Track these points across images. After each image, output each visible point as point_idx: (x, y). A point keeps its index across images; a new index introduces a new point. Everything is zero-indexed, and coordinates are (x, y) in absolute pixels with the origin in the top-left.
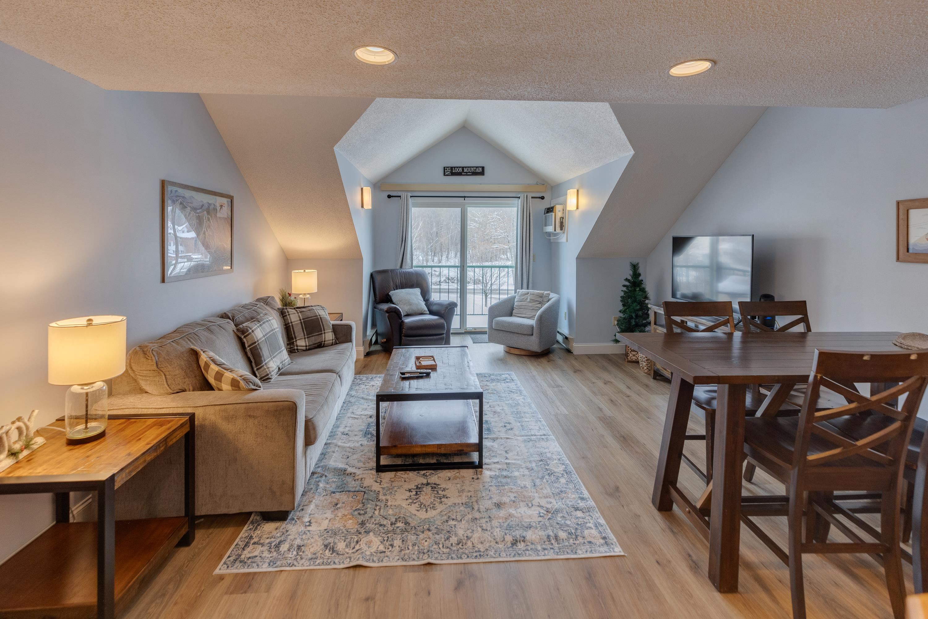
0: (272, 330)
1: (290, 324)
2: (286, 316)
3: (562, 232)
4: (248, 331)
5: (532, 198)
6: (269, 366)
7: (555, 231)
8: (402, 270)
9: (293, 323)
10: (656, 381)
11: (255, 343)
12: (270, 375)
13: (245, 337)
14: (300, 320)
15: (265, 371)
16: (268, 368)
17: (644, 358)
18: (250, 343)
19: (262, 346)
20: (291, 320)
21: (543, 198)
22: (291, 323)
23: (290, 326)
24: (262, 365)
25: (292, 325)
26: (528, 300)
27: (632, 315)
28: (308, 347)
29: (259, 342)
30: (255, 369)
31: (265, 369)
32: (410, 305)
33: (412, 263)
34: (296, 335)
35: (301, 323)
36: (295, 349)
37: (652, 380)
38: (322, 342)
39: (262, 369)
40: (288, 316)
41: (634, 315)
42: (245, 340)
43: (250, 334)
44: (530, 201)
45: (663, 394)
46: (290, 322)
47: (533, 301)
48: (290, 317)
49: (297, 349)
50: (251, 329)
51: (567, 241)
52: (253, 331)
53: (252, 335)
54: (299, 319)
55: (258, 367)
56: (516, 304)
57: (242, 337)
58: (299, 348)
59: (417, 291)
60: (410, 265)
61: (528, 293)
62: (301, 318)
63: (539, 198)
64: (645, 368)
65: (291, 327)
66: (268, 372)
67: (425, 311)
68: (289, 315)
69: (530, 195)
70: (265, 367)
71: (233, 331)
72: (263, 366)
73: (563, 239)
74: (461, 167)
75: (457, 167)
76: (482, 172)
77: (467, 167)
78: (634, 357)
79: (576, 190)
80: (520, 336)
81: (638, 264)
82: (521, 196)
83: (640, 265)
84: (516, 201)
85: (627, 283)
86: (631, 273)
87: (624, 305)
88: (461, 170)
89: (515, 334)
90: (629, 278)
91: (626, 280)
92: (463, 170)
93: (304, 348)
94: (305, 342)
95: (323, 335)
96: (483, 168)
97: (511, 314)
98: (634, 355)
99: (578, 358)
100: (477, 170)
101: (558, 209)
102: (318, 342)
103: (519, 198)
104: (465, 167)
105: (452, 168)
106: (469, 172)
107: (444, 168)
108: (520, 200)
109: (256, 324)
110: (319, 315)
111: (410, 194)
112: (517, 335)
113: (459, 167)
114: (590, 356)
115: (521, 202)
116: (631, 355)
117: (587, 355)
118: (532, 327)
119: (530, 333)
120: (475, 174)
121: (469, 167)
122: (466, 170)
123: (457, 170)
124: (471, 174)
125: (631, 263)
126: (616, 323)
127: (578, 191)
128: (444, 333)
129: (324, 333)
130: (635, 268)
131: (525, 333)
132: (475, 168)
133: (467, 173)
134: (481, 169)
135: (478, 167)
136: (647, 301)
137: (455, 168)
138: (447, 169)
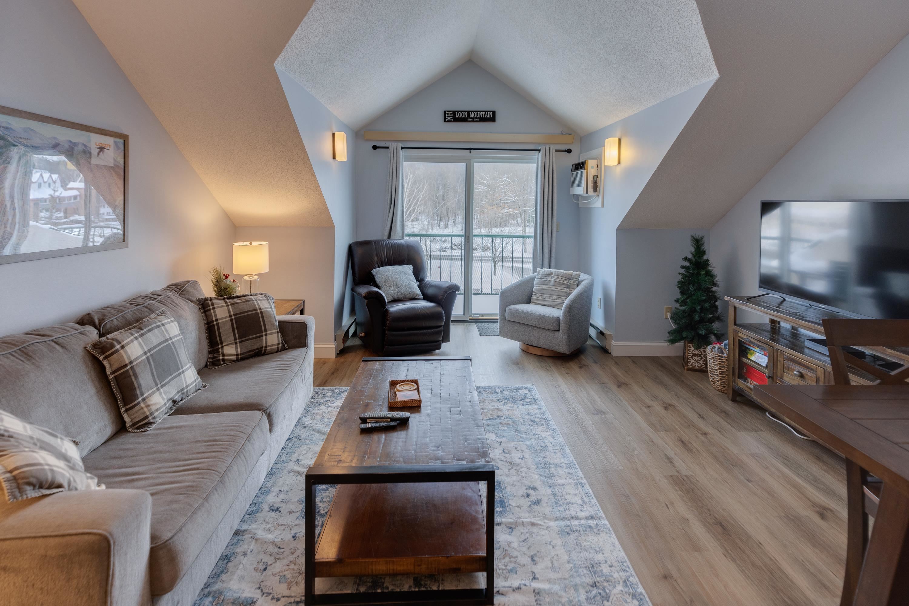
0: (167, 340)
1: (215, 323)
2: (210, 310)
3: (595, 194)
4: (113, 346)
5: (557, 151)
6: (149, 403)
7: (587, 193)
8: (390, 241)
9: (219, 321)
10: (736, 405)
11: (126, 365)
12: (150, 418)
13: (106, 358)
14: (230, 316)
15: (141, 412)
16: (148, 406)
17: (716, 370)
18: (115, 367)
19: (138, 370)
20: (216, 316)
21: (569, 151)
22: (217, 320)
23: (214, 325)
24: (137, 401)
25: (218, 324)
26: (552, 282)
27: (695, 308)
28: (240, 357)
29: (134, 364)
30: (123, 410)
31: (142, 408)
33: (403, 232)
34: (223, 338)
35: (231, 320)
36: (219, 360)
37: (730, 402)
38: (262, 347)
39: (137, 408)
40: (212, 311)
41: (698, 308)
42: (105, 363)
43: (117, 351)
44: (554, 155)
45: (756, 431)
46: (214, 319)
47: (556, 283)
48: (215, 313)
49: (223, 360)
50: (119, 343)
51: (603, 206)
52: (123, 347)
53: (121, 353)
54: (228, 315)
55: (128, 407)
56: (536, 287)
57: (101, 358)
58: (226, 358)
59: (409, 269)
60: (401, 235)
61: (551, 274)
62: (232, 313)
63: (565, 151)
64: (718, 383)
65: (216, 327)
66: (148, 413)
67: (417, 295)
68: (214, 308)
69: (554, 148)
70: (142, 405)
71: (85, 348)
72: (139, 403)
73: (597, 203)
74: (466, 111)
75: (461, 112)
76: (492, 118)
77: (473, 111)
78: (696, 364)
79: (617, 139)
80: (542, 331)
81: (702, 238)
82: (542, 148)
83: (705, 240)
84: (534, 155)
85: (687, 264)
86: (693, 249)
87: (682, 293)
88: (465, 115)
89: (535, 328)
90: (690, 256)
91: (686, 259)
92: (468, 115)
93: (234, 358)
94: (237, 348)
95: (264, 338)
96: (494, 113)
97: (529, 301)
98: (697, 361)
99: (619, 361)
100: (486, 115)
101: (591, 164)
102: (255, 347)
103: (539, 151)
104: (471, 112)
105: (454, 112)
106: (476, 118)
107: (445, 112)
108: (540, 154)
109: (132, 335)
110: (260, 309)
111: (400, 145)
112: (538, 330)
113: (464, 111)
114: (634, 360)
115: (542, 156)
116: (692, 361)
117: (630, 357)
118: (558, 320)
119: (556, 328)
120: (483, 120)
121: (476, 111)
122: (472, 115)
123: (461, 115)
124: (478, 120)
125: (693, 237)
126: (669, 315)
127: (620, 140)
128: (442, 326)
129: (266, 335)
130: (698, 243)
131: (549, 327)
132: (484, 113)
133: (473, 118)
134: (491, 114)
135: (487, 112)
136: (714, 289)
137: (458, 112)
138: (448, 114)
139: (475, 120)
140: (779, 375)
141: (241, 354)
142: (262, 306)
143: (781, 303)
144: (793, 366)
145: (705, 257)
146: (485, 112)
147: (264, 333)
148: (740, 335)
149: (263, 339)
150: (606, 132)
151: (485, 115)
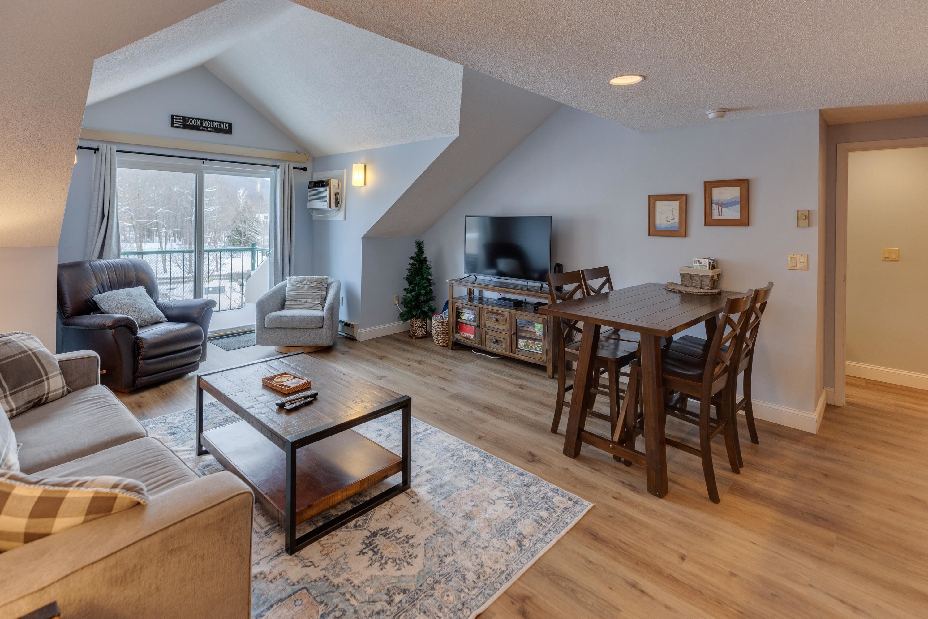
3: (337, 209)
5: (294, 168)
7: (330, 207)
8: (103, 262)
10: (454, 351)
17: (440, 332)
21: (305, 169)
26: (306, 288)
27: (420, 292)
32: (138, 312)
33: (119, 250)
37: (450, 351)
41: (423, 292)
44: (292, 172)
47: (311, 288)
51: (345, 219)
56: (288, 294)
59: (141, 290)
60: (116, 253)
61: (304, 280)
63: (301, 169)
64: (441, 341)
67: (161, 318)
69: (292, 165)
73: (337, 216)
74: (198, 119)
75: (193, 119)
76: (229, 131)
77: (207, 120)
78: (421, 333)
79: (363, 165)
80: (306, 330)
81: (423, 242)
82: (282, 165)
83: (425, 243)
84: (272, 170)
85: (412, 261)
86: (416, 250)
87: (410, 283)
88: (198, 123)
89: (298, 330)
90: (414, 255)
91: (411, 258)
92: (202, 123)
94: (8, 402)
95: (45, 382)
96: (230, 125)
97: (283, 307)
98: (421, 331)
99: (367, 343)
100: (222, 126)
101: (334, 183)
102: (35, 397)
103: (278, 167)
104: (205, 120)
105: (184, 118)
106: (210, 127)
107: (172, 116)
108: (279, 170)
110: (31, 350)
111: (115, 148)
112: (302, 330)
113: (196, 119)
114: (378, 340)
115: (281, 172)
116: (418, 332)
117: (372, 339)
118: (322, 318)
119: (320, 326)
120: (218, 130)
121: (210, 121)
122: (205, 124)
123: (193, 122)
124: (213, 130)
125: (416, 242)
126: (397, 302)
127: (365, 166)
128: (200, 345)
129: (48, 379)
130: (420, 245)
131: (313, 326)
132: (219, 123)
133: (207, 128)
134: (227, 126)
135: (223, 123)
136: (430, 277)
137: (189, 118)
138: (176, 119)
139: (209, 129)
140: (483, 323)
141: (17, 408)
142: (31, 347)
143: (476, 280)
144: (491, 315)
145: (424, 256)
146: (221, 122)
147: (44, 378)
148: (457, 304)
149: (44, 385)
150: (351, 158)
151: (220, 125)
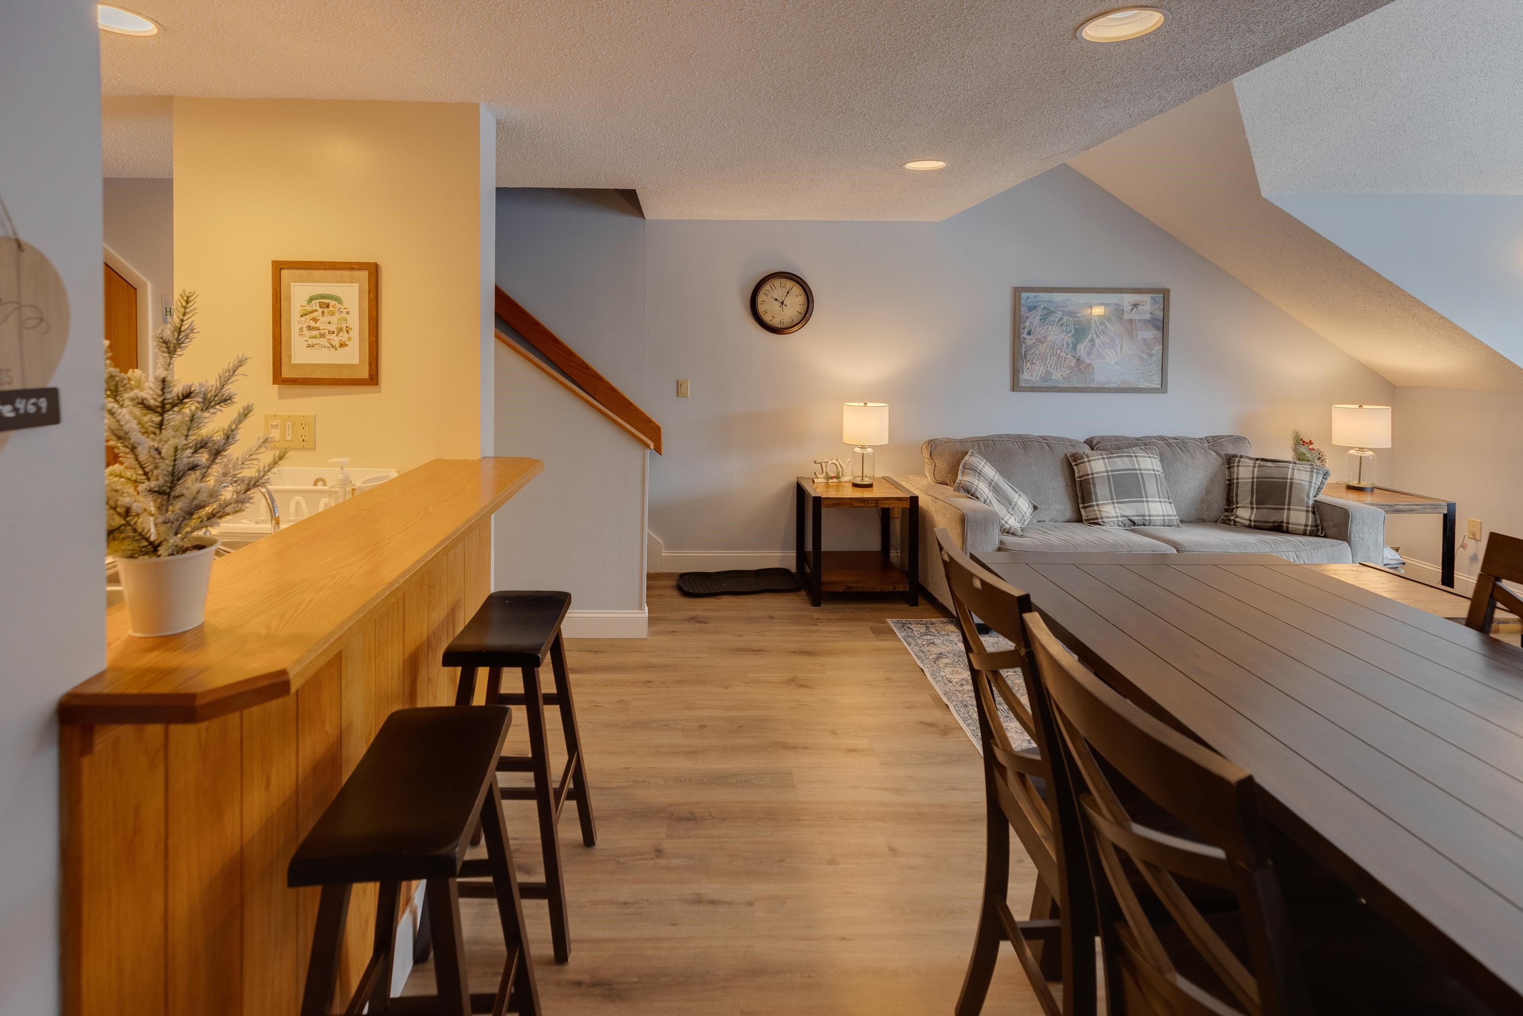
0: (1136, 469)
1: (1235, 481)
2: (1234, 466)
4: (1082, 458)
6: (1101, 509)
9: (1240, 481)
11: (1088, 475)
13: (1076, 465)
14: (1253, 478)
15: (1093, 513)
16: (1100, 511)
18: (1081, 474)
19: (1097, 482)
20: (1238, 474)
22: (1238, 479)
23: (1233, 483)
24: (1092, 504)
25: (1237, 483)
28: (1254, 523)
29: (1095, 476)
30: (1081, 506)
31: (1095, 510)
34: (1240, 499)
35: (1253, 482)
36: (1230, 520)
39: (1091, 509)
40: (1235, 468)
42: (1075, 468)
43: (1084, 462)
46: (1235, 477)
48: (1238, 471)
49: (1235, 522)
50: (1088, 457)
52: (1089, 461)
53: (1086, 465)
54: (1251, 476)
55: (1085, 506)
57: (1073, 464)
58: (1237, 519)
62: (1255, 476)
65: (1235, 485)
66: (1100, 517)
68: (1238, 466)
70: (1096, 508)
71: (1066, 455)
72: (1093, 506)
93: (1247, 523)
94: (1252, 514)
95: (1286, 512)
102: (1273, 519)
109: (1101, 455)
129: (1289, 509)
141: (1255, 521)
147: (1286, 507)
149: (1284, 513)
